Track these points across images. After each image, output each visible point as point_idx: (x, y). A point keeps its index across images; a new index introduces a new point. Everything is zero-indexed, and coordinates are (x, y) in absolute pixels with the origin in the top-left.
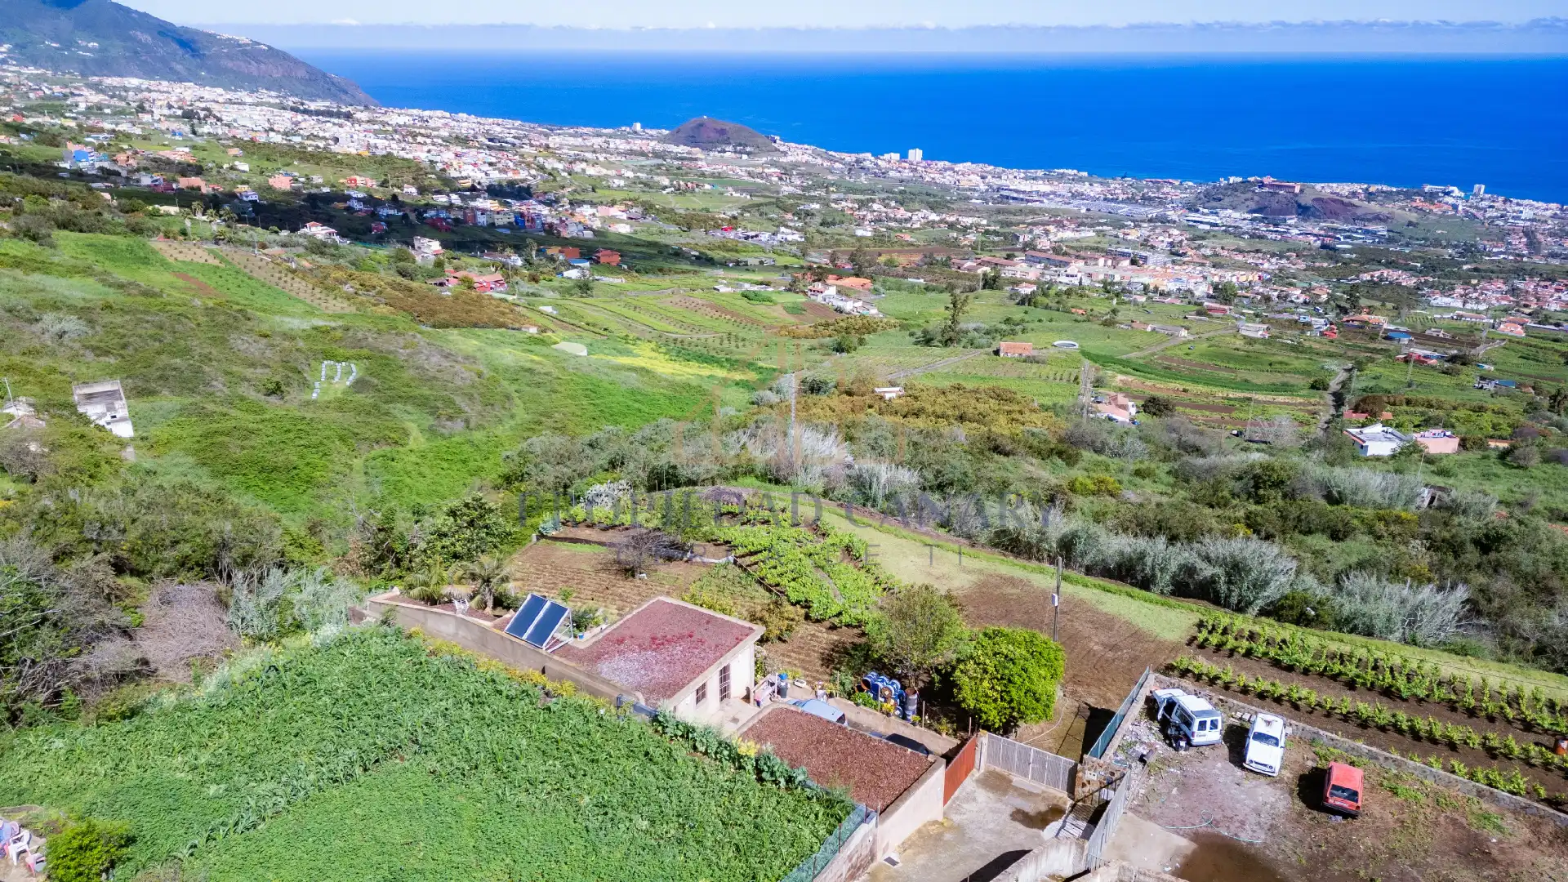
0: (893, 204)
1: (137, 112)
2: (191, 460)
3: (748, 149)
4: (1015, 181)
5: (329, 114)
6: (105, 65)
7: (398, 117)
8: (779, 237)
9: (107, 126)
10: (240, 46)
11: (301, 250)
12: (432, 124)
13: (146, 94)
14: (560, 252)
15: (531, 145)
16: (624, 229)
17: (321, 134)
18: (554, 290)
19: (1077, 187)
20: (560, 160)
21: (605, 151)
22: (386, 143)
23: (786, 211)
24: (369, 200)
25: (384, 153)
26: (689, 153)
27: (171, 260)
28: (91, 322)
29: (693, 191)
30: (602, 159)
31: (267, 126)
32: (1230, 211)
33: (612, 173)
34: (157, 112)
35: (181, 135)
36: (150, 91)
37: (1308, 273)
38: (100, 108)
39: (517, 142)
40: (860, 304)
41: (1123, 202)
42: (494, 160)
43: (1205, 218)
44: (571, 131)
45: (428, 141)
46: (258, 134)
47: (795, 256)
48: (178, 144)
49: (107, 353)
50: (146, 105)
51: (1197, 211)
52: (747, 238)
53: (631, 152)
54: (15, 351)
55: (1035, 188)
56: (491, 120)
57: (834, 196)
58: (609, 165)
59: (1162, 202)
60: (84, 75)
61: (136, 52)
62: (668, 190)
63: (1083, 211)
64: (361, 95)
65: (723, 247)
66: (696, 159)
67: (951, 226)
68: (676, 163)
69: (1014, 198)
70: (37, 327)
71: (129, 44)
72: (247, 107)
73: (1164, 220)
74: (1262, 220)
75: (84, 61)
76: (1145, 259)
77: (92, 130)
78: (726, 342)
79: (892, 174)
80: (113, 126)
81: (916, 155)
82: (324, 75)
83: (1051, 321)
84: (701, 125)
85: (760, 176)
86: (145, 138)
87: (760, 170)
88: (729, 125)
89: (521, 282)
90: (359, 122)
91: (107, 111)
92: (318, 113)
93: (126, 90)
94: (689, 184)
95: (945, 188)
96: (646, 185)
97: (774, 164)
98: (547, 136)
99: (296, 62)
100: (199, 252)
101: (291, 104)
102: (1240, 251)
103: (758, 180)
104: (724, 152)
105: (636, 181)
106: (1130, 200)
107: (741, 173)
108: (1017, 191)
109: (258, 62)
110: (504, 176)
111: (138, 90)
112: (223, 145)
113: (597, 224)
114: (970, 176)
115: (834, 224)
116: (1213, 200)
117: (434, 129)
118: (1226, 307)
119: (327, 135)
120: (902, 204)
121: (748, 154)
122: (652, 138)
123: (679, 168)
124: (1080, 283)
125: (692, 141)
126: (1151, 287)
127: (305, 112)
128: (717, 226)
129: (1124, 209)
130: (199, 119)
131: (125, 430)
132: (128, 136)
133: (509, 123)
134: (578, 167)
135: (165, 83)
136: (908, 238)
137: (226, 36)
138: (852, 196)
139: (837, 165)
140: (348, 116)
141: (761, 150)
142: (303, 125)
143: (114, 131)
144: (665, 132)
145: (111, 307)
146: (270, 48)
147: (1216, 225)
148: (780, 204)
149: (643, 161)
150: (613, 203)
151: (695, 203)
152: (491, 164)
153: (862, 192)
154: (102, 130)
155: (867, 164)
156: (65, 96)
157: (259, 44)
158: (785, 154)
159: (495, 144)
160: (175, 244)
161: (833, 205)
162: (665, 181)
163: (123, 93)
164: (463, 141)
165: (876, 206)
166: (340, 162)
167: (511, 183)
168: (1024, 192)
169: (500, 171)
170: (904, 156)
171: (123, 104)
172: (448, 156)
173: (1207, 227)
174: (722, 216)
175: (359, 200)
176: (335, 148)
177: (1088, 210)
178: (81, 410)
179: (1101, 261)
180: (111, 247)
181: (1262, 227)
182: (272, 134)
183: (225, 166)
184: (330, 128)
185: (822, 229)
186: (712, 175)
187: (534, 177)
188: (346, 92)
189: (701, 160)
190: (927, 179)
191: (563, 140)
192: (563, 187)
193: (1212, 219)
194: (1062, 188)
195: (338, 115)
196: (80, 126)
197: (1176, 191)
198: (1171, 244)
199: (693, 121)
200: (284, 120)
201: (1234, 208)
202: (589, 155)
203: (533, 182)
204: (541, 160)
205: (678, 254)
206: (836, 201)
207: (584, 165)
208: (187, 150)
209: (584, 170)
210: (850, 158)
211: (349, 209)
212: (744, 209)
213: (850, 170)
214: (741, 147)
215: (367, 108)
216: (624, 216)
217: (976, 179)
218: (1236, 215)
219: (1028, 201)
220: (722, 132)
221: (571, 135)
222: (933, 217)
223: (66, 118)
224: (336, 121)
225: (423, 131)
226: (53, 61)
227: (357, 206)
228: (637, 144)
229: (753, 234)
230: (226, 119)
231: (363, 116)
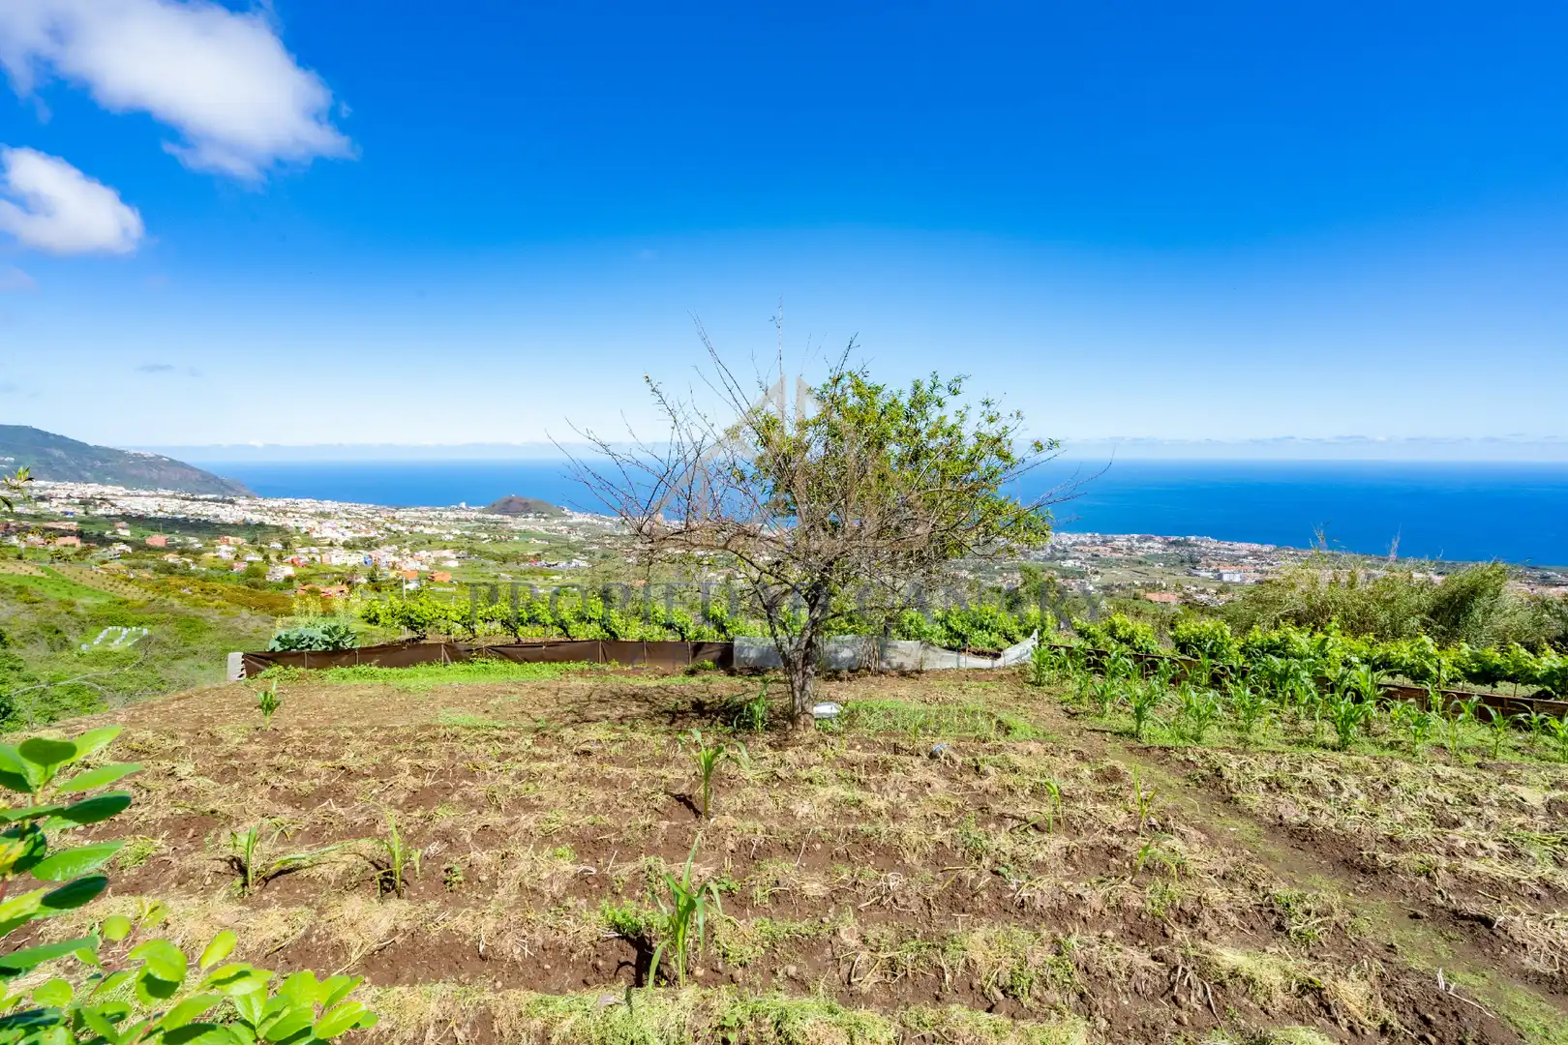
1: (37, 501)
3: (545, 515)
5: (215, 501)
7: (274, 503)
8: (573, 564)
10: (145, 459)
12: (301, 506)
13: (50, 491)
15: (381, 518)
17: (205, 513)
20: (403, 525)
21: (438, 519)
22: (260, 517)
23: (575, 551)
24: (239, 552)
25: (257, 522)
26: (502, 519)
29: (506, 541)
30: (436, 524)
31: (157, 508)
33: (444, 532)
34: (55, 502)
35: (72, 515)
36: (53, 488)
39: (369, 516)
42: (349, 526)
44: (413, 509)
45: (297, 515)
46: (147, 513)
48: (67, 520)
50: (47, 498)
52: (549, 566)
53: (458, 519)
56: (350, 504)
58: (440, 527)
61: (51, 465)
62: (487, 541)
64: (245, 491)
65: (532, 572)
66: (507, 523)
68: (492, 525)
71: (44, 459)
72: (142, 498)
82: (216, 478)
84: (510, 501)
85: (554, 531)
86: (36, 517)
87: (554, 528)
88: (530, 500)
90: (240, 505)
92: (204, 501)
94: (503, 537)
96: (470, 538)
97: (563, 524)
98: (393, 512)
99: (192, 469)
101: (183, 496)
103: (554, 534)
104: (528, 517)
105: (462, 536)
107: (541, 529)
109: (160, 469)
110: (357, 535)
111: (44, 488)
112: (111, 520)
113: (432, 562)
117: (302, 509)
119: (209, 513)
121: (545, 518)
122: (473, 510)
123: (494, 528)
125: (504, 511)
128: (526, 560)
133: (364, 506)
134: (417, 529)
135: (71, 484)
137: (132, 452)
139: (608, 523)
140: (232, 502)
141: (553, 516)
144: (483, 507)
146: (171, 460)
148: (570, 547)
149: (468, 524)
150: (445, 548)
151: (508, 548)
157: (162, 457)
158: (571, 517)
162: (485, 536)
164: (326, 515)
166: (217, 530)
169: (355, 532)
172: (312, 524)
174: (529, 554)
175: (228, 550)
176: (214, 521)
183: (108, 532)
184: (212, 509)
186: (520, 531)
187: (382, 535)
188: (232, 489)
189: (511, 523)
191: (406, 514)
195: (223, 501)
199: (504, 498)
200: (174, 505)
202: (427, 523)
203: (381, 538)
204: (388, 525)
206: (610, 544)
207: (422, 527)
208: (76, 523)
209: (421, 531)
211: (218, 557)
212: (545, 550)
214: (539, 514)
215: (248, 498)
216: (454, 556)
220: (525, 505)
221: (412, 511)
224: (219, 505)
225: (293, 510)
227: (224, 555)
228: (463, 515)
229: (553, 563)
230: (120, 505)
231: (243, 502)
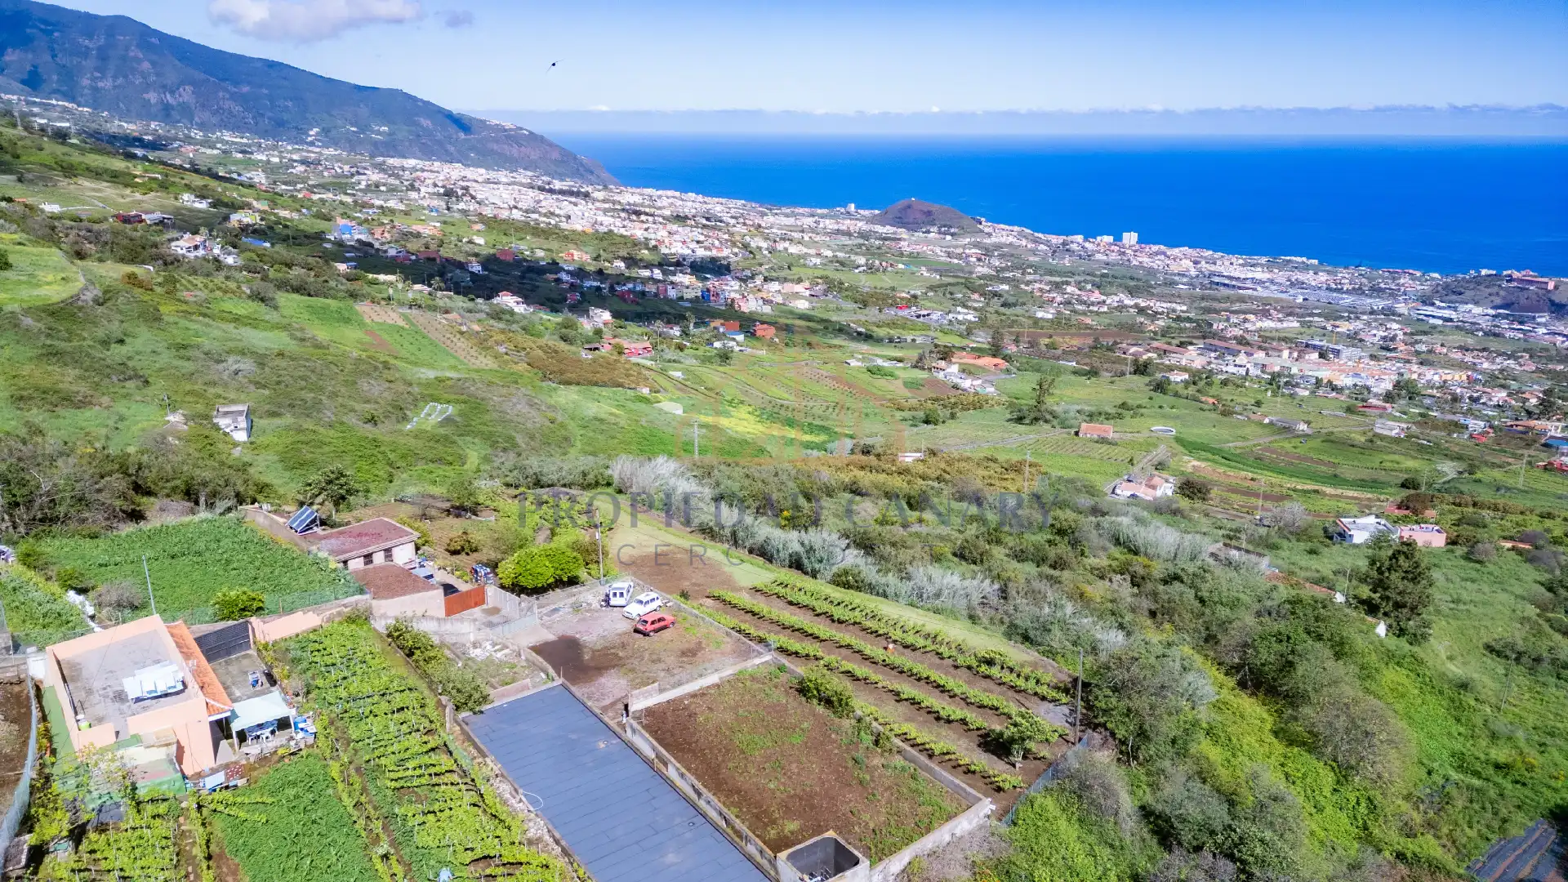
0: (1089, 287)
1: (408, 190)
2: (276, 458)
3: (952, 230)
4: (1231, 266)
5: (571, 193)
6: (391, 147)
7: (631, 196)
8: (952, 316)
9: (378, 203)
10: (506, 130)
11: (484, 316)
12: (659, 203)
13: (419, 173)
14: (722, 325)
15: (745, 224)
16: (802, 305)
17: (557, 212)
18: (696, 357)
19: (1301, 276)
20: (767, 239)
21: (813, 230)
22: (611, 220)
23: (974, 291)
24: (580, 273)
25: (606, 230)
26: (894, 233)
27: (368, 321)
28: (262, 365)
29: (885, 270)
30: (806, 238)
31: (512, 203)
32: (1470, 306)
33: (812, 251)
34: (423, 189)
35: (437, 211)
37: (1534, 375)
38: (377, 186)
39: (733, 221)
40: (979, 382)
41: (1348, 292)
42: (702, 238)
43: (1440, 311)
44: (788, 211)
45: (650, 219)
46: (503, 211)
47: (961, 336)
48: (433, 219)
49: (264, 387)
50: (417, 185)
51: (1433, 304)
52: (918, 316)
53: (838, 232)
54: (200, 381)
55: (1250, 275)
56: (716, 200)
57: (1029, 278)
58: (813, 243)
59: (1393, 295)
60: (372, 156)
61: (419, 136)
62: (861, 269)
63: (1300, 300)
64: (605, 175)
65: (892, 324)
66: (900, 239)
67: (1141, 311)
68: (877, 242)
69: (1225, 285)
70: (221, 367)
71: (413, 128)
72: (501, 186)
73: (1389, 313)
74: (1506, 317)
75: (375, 144)
76: (1337, 353)
77: (365, 205)
78: (831, 410)
79: (1099, 257)
80: (382, 203)
81: (1130, 238)
82: (575, 158)
83: (1172, 408)
84: (909, 207)
85: (959, 256)
86: (406, 213)
87: (960, 251)
88: (935, 208)
89: (667, 351)
90: (595, 200)
91: (383, 188)
92: (562, 192)
93: (403, 169)
94: (884, 264)
95: (1151, 272)
96: (842, 264)
97: (976, 245)
98: (763, 215)
99: (551, 145)
100: (394, 315)
101: (540, 183)
102: (1464, 349)
103: (956, 261)
104: (928, 232)
105: (833, 260)
106: (1358, 291)
107: (941, 253)
108: (1230, 278)
109: (520, 145)
110: (708, 253)
111: (414, 169)
112: (470, 221)
113: (779, 299)
114: (1182, 261)
115: (1015, 305)
116: (1452, 293)
117: (660, 208)
118: (1387, 405)
119: (561, 213)
120: (1098, 287)
121: (952, 235)
122: (862, 218)
123: (879, 248)
124: (1247, 373)
125: (900, 221)
126: (1325, 381)
127: (551, 191)
128: (894, 305)
129: (1348, 300)
130: (457, 197)
131: (241, 436)
132: (392, 211)
133: (732, 203)
134: (781, 246)
135: (437, 164)
136: (1088, 321)
137: (495, 122)
138: (1048, 278)
139: (1042, 247)
140: (586, 195)
141: (964, 231)
142: (543, 204)
143: (382, 207)
144: (877, 212)
145: (283, 355)
146: (531, 133)
147: (1451, 320)
148: (970, 287)
149: (845, 240)
150: (800, 281)
151: (885, 281)
152: (698, 242)
153: (1059, 274)
154: (372, 206)
155: (1074, 247)
156: (353, 175)
157: (521, 129)
158: (989, 235)
159: (711, 222)
160: (377, 308)
161: (1023, 286)
162: (862, 260)
163: (401, 173)
164: (680, 219)
165: (1069, 289)
166: (566, 237)
167: (713, 260)
168: (1238, 279)
169: (706, 248)
170: (1118, 238)
171: (398, 182)
172: (662, 233)
173: (1440, 322)
174: (904, 295)
175: (568, 272)
176: (564, 225)
177: (1305, 299)
178: (215, 421)
179: (1286, 353)
180: (324, 308)
181: (1505, 324)
182: (514, 211)
183: (464, 240)
184: (565, 206)
185: (1002, 310)
186: (911, 255)
187: (736, 255)
188: (592, 173)
189: (905, 240)
190: (1135, 263)
191: (777, 220)
192: (761, 265)
193: (1447, 313)
194: (1281, 276)
195: (577, 194)
196: (355, 202)
197: (1412, 282)
198: (1384, 338)
199: (902, 203)
200: (529, 198)
201: (1476, 303)
202: (796, 235)
203: (733, 259)
204: (748, 238)
205: (842, 330)
206: (1028, 283)
207: (786, 245)
208: (438, 224)
210: (1056, 240)
211: (558, 281)
212: (932, 288)
213: (1054, 252)
214: (946, 228)
215: (605, 188)
216: (808, 293)
217: (1187, 264)
218: (1477, 310)
219: (1240, 288)
220: (929, 213)
221: (787, 216)
222: (1129, 302)
223: (346, 194)
224: (573, 199)
225: (647, 210)
226: (352, 144)
227: (564, 277)
228: (846, 224)
229: (925, 312)
230: (479, 197)
231: (600, 195)
